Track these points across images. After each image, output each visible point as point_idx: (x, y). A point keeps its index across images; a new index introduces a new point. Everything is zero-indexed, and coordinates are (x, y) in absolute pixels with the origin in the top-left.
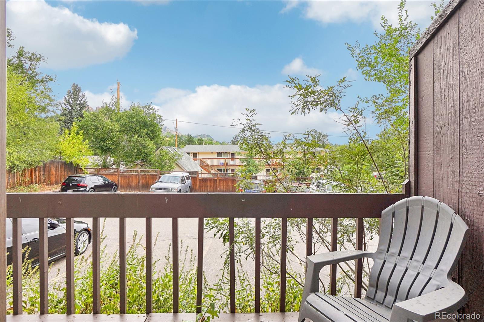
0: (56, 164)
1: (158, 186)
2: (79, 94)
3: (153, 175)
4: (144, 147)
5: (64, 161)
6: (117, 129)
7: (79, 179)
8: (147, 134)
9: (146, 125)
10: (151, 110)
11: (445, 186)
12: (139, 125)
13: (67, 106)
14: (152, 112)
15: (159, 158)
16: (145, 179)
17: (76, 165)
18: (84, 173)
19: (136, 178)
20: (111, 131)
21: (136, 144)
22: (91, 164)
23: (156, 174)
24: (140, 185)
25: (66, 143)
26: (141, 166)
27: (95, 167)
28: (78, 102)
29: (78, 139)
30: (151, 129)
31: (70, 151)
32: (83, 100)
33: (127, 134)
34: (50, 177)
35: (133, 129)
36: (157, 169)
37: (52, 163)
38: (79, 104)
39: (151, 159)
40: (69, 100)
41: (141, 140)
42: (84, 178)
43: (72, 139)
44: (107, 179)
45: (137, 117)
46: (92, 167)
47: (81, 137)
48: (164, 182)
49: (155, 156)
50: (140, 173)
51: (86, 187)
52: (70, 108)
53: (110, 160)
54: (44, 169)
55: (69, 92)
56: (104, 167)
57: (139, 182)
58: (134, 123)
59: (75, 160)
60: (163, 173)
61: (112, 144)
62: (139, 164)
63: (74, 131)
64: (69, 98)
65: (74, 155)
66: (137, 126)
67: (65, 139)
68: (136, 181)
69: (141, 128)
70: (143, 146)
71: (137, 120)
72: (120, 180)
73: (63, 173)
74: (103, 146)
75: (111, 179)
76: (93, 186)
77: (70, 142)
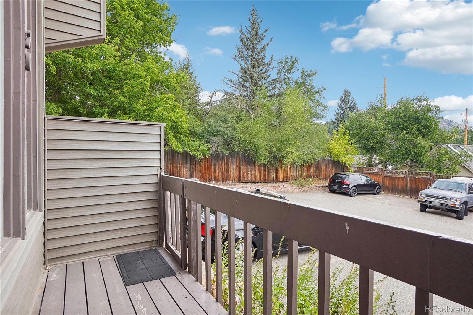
0: (326, 162)
1: (430, 193)
2: (349, 98)
3: (425, 178)
4: (415, 145)
5: (332, 159)
6: (382, 127)
7: (344, 176)
8: (418, 130)
9: (417, 119)
10: (425, 102)
12: (408, 120)
13: (340, 110)
14: (425, 104)
15: (435, 158)
16: (414, 182)
17: (343, 163)
18: (349, 171)
19: (403, 180)
20: (376, 129)
21: (404, 142)
22: (357, 163)
23: (430, 177)
24: (408, 188)
25: (334, 143)
26: (411, 167)
27: (361, 166)
28: (349, 106)
29: (345, 139)
30: (423, 124)
31: (338, 151)
32: (353, 103)
33: (393, 132)
34: (322, 173)
35: (400, 125)
36: (431, 172)
37: (323, 160)
38: (349, 107)
39: (424, 160)
40: (341, 105)
41: (410, 137)
42: (347, 176)
43: (340, 139)
44: (370, 179)
45: (405, 111)
46: (357, 166)
47: (347, 137)
48: (440, 189)
49: (428, 156)
50: (409, 175)
51: (349, 185)
52: (342, 112)
53: (375, 159)
54: (317, 166)
55: (341, 98)
56: (369, 166)
57: (406, 186)
58: (401, 119)
59: (342, 159)
60: (439, 177)
61: (376, 143)
62: (408, 165)
63: (341, 132)
64: (341, 104)
65: (341, 154)
66: (405, 122)
67: (334, 140)
68: (402, 184)
69: (410, 124)
70: (412, 144)
71: (405, 115)
72: (385, 181)
73: (332, 170)
74: (367, 145)
75: (375, 180)
76: (356, 184)
77: (337, 142)
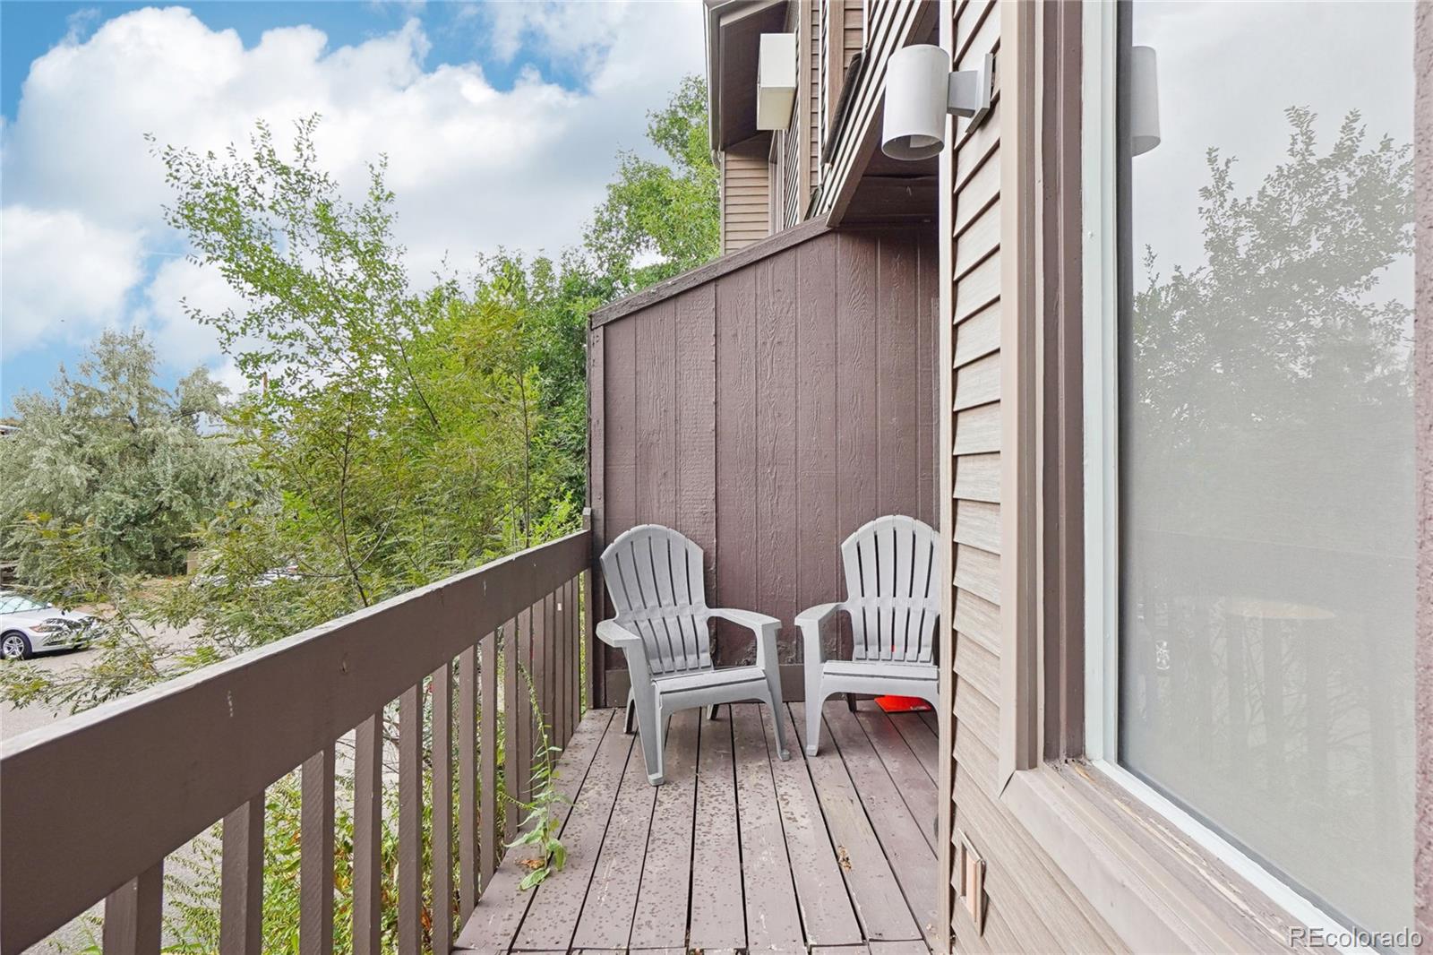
11: (655, 511)
